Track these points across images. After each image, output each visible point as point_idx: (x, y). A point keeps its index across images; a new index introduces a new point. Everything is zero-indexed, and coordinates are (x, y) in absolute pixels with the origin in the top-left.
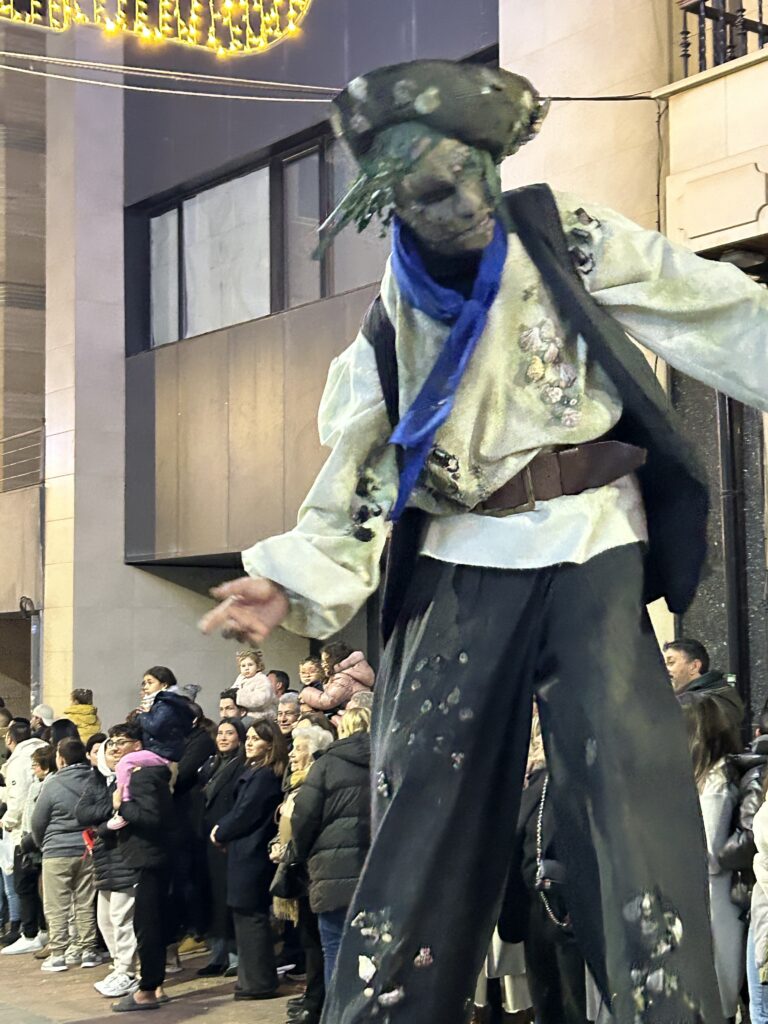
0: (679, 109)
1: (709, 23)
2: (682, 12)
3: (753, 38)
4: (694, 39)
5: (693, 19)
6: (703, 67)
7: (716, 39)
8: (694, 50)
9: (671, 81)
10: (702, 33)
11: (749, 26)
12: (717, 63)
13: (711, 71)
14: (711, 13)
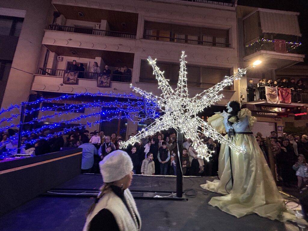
0: (36, 77)
1: (42, 71)
2: (38, 68)
3: (47, 74)
4: (40, 71)
5: (40, 70)
6: (40, 74)
7: (42, 72)
8: (39, 72)
9: (36, 74)
10: (41, 71)
11: (47, 73)
12: (42, 74)
13: (41, 75)
14: (42, 70)
